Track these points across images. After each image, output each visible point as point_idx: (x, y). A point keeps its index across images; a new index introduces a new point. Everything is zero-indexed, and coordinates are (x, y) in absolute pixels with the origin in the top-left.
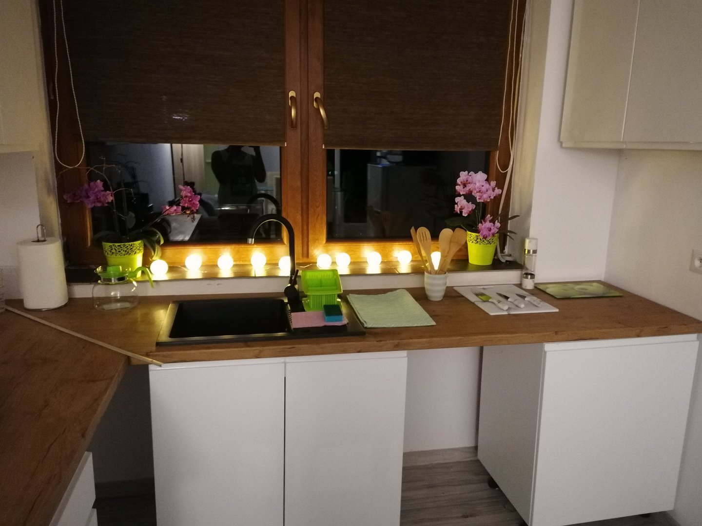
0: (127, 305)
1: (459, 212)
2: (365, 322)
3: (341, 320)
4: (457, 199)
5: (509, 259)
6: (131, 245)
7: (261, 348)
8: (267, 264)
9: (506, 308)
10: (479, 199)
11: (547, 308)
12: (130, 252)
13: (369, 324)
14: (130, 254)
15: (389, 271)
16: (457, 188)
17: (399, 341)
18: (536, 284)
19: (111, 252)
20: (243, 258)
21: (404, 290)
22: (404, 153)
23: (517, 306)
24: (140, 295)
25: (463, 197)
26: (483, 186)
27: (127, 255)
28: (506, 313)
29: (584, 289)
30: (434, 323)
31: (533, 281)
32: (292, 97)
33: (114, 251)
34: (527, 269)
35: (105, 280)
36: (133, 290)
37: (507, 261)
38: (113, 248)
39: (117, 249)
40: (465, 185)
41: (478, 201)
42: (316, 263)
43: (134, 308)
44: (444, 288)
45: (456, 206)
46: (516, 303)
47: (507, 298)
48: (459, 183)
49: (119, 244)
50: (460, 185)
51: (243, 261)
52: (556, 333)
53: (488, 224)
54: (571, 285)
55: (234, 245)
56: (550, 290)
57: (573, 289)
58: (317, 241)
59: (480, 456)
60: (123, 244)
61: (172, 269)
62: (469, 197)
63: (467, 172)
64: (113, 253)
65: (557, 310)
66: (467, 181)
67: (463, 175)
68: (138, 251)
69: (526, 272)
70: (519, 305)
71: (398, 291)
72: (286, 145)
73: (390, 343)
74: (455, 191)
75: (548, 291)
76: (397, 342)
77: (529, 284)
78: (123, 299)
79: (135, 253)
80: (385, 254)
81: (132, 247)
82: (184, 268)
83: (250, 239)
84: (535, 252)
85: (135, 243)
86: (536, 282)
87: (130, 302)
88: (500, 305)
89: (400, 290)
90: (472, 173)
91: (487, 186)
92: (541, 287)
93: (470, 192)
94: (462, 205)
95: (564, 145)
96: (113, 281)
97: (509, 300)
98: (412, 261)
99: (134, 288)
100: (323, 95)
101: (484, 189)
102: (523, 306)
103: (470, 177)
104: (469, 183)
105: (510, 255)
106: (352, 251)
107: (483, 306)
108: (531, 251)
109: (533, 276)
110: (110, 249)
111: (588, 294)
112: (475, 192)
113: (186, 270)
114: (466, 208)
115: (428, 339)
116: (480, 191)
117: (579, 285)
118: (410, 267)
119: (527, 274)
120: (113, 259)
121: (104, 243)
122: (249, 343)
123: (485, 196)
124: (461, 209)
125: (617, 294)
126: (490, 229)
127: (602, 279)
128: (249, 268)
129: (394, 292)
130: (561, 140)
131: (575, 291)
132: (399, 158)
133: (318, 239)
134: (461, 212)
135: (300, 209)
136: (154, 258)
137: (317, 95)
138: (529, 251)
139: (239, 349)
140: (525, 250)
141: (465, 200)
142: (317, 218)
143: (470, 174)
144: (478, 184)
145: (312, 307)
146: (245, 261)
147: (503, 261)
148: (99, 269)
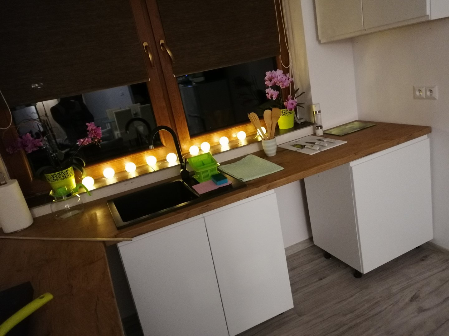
0: (76, 212)
1: (270, 98)
2: (241, 179)
3: (227, 182)
4: (267, 91)
5: (302, 121)
6: (66, 172)
7: (188, 212)
8: (158, 162)
9: (318, 148)
10: (282, 86)
11: (340, 143)
12: (66, 176)
13: (245, 180)
14: (67, 177)
15: (234, 146)
16: (266, 83)
17: (269, 184)
18: (324, 131)
19: (53, 179)
20: (140, 162)
21: (251, 155)
22: (205, 74)
23: (323, 146)
24: (83, 203)
25: (270, 88)
26: (282, 78)
27: (66, 179)
28: (319, 151)
29: (351, 127)
30: (283, 168)
31: (322, 130)
32: (146, 46)
33: (55, 178)
34: (317, 124)
35: (58, 199)
36: (79, 201)
37: (301, 122)
38: (54, 176)
39: (57, 176)
40: (271, 80)
41: (282, 88)
42: (189, 153)
43: (83, 213)
44: (276, 147)
45: (267, 95)
46: (321, 144)
47: (314, 143)
48: (267, 79)
49: (58, 173)
50: (267, 81)
51: (140, 164)
52: (355, 154)
53: (291, 101)
54: (343, 127)
55: (131, 155)
56: (334, 132)
57: (346, 129)
58: (185, 139)
59: (316, 242)
60: (61, 172)
61: (97, 181)
62: (275, 87)
63: (270, 71)
64: (55, 180)
65: (346, 142)
66: (272, 77)
67: (268, 74)
68: (72, 174)
69: (317, 125)
70: (324, 145)
71: (248, 156)
72: (150, 80)
73: (264, 187)
74: (265, 85)
75: (333, 133)
76: (268, 185)
77: (320, 132)
78: (72, 209)
79: (70, 176)
80: (229, 137)
81: (67, 173)
82: (104, 178)
83: (151, 146)
84: (319, 112)
85: (68, 169)
86: (324, 130)
87: (78, 209)
88: (314, 148)
89: (249, 155)
90: (273, 71)
91: (285, 77)
92: (327, 132)
93: (275, 83)
94: (271, 93)
95: (322, 42)
96: (64, 198)
97: (316, 144)
98: (247, 137)
99: (79, 199)
100: (166, 41)
101: (283, 79)
102: (326, 145)
103: (273, 74)
104: (274, 78)
105: (302, 119)
106: (208, 140)
107: (303, 151)
108: (317, 112)
109: (321, 127)
110: (52, 178)
111: (356, 129)
112: (278, 83)
113: (105, 179)
114: (274, 94)
115: (286, 178)
116: (281, 81)
117: (347, 126)
118: (246, 141)
119: (318, 127)
120: (57, 184)
121: (46, 175)
122: (178, 211)
123: (285, 84)
124: (271, 96)
125: (371, 125)
126: (293, 103)
127: (357, 119)
128: (147, 167)
129: (246, 157)
130: (320, 38)
131: (347, 129)
132: (202, 79)
133: (185, 138)
134: (272, 98)
135: (169, 120)
136: (83, 177)
137: (162, 42)
138: (316, 112)
139: (174, 216)
140: (313, 112)
141: (272, 90)
142: (181, 123)
143: (272, 72)
144: (279, 77)
145: (203, 179)
146: (142, 163)
147: (299, 123)
148: (51, 193)
